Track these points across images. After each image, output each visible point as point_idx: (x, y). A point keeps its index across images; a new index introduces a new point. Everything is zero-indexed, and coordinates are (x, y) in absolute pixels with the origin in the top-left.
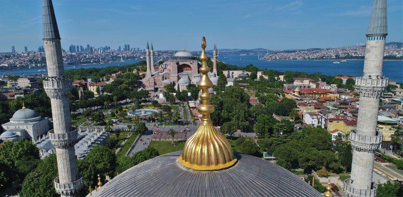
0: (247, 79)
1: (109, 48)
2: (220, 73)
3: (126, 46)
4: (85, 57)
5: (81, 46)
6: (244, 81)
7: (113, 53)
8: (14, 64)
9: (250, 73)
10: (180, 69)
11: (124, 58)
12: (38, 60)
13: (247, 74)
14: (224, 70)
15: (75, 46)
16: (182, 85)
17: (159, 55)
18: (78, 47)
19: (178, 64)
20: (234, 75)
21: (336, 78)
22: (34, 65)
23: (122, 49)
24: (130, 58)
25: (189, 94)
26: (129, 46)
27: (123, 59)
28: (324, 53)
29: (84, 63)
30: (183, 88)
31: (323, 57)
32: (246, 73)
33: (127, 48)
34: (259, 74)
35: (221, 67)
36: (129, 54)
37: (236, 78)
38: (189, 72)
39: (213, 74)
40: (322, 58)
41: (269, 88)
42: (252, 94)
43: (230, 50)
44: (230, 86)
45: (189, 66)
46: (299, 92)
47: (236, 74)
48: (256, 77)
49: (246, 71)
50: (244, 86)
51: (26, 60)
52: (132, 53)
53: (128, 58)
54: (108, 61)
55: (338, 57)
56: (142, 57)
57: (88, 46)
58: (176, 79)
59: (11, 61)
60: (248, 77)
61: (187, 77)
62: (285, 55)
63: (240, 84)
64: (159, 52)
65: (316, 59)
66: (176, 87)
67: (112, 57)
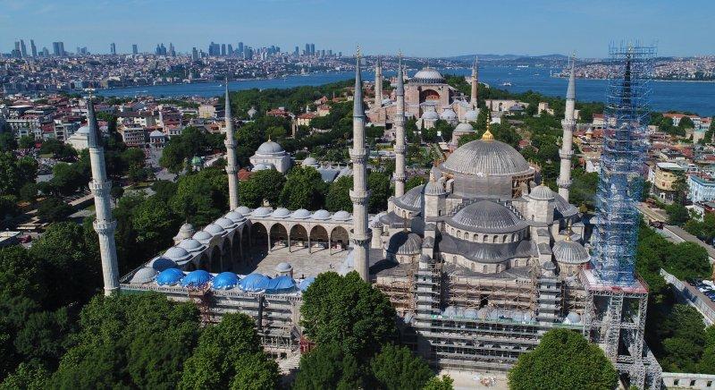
0: (522, 113)
1: (278, 49)
2: (481, 104)
3: (308, 46)
4: (242, 66)
5: (230, 46)
6: (518, 117)
7: (286, 59)
8: (127, 77)
9: (526, 105)
10: (423, 96)
11: (306, 68)
12: (164, 70)
13: (523, 107)
14: (487, 98)
15: (218, 45)
16: (428, 120)
17: (368, 64)
18: (224, 46)
19: (420, 89)
20: (502, 107)
21: (665, 115)
22: (160, 80)
23: (301, 53)
24: (318, 68)
25: (439, 133)
26: (313, 46)
27: (306, 71)
28: (676, 66)
29: (242, 77)
30: (429, 125)
31: (671, 75)
32: (521, 104)
33: (310, 49)
34: (542, 107)
35: (484, 95)
36: (314, 61)
37: (506, 112)
38: (436, 101)
39: (470, 105)
40: (670, 77)
41: (552, 129)
42: (526, 136)
43: (497, 56)
44: (496, 124)
45: (436, 94)
46: (592, 135)
47: (507, 105)
48: (535, 110)
49: (522, 101)
50: (516, 125)
51: (145, 69)
52: (321, 60)
53: (313, 69)
54: (281, 74)
55: (699, 76)
56: (338, 69)
57: (241, 44)
58: (417, 111)
59: (121, 70)
60: (524, 111)
61: (433, 108)
62: (602, 69)
63: (511, 121)
64: (367, 58)
65: (658, 78)
66: (419, 124)
67: (287, 66)
